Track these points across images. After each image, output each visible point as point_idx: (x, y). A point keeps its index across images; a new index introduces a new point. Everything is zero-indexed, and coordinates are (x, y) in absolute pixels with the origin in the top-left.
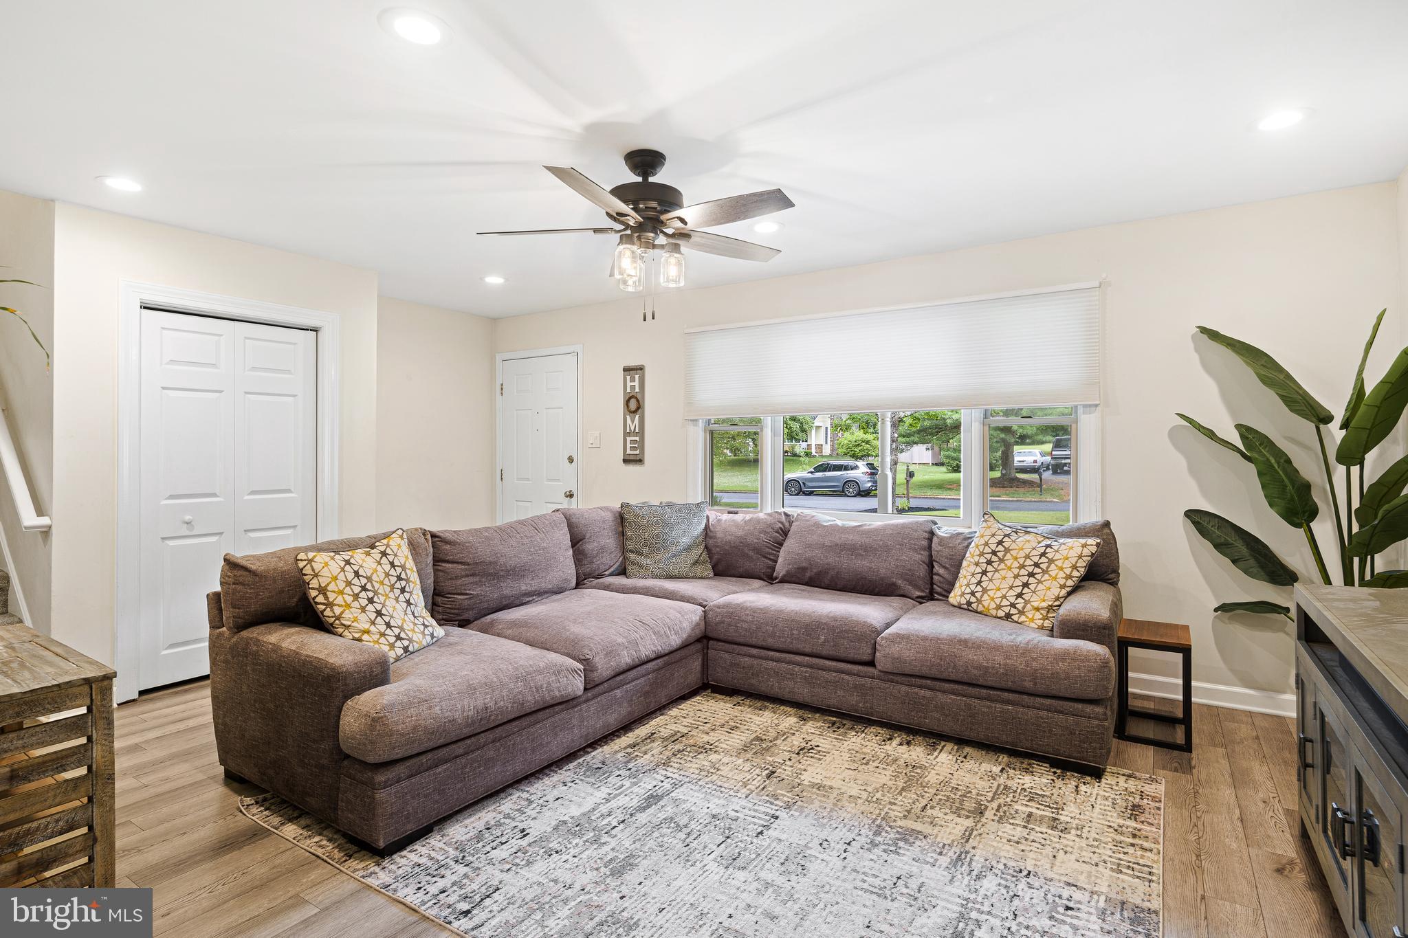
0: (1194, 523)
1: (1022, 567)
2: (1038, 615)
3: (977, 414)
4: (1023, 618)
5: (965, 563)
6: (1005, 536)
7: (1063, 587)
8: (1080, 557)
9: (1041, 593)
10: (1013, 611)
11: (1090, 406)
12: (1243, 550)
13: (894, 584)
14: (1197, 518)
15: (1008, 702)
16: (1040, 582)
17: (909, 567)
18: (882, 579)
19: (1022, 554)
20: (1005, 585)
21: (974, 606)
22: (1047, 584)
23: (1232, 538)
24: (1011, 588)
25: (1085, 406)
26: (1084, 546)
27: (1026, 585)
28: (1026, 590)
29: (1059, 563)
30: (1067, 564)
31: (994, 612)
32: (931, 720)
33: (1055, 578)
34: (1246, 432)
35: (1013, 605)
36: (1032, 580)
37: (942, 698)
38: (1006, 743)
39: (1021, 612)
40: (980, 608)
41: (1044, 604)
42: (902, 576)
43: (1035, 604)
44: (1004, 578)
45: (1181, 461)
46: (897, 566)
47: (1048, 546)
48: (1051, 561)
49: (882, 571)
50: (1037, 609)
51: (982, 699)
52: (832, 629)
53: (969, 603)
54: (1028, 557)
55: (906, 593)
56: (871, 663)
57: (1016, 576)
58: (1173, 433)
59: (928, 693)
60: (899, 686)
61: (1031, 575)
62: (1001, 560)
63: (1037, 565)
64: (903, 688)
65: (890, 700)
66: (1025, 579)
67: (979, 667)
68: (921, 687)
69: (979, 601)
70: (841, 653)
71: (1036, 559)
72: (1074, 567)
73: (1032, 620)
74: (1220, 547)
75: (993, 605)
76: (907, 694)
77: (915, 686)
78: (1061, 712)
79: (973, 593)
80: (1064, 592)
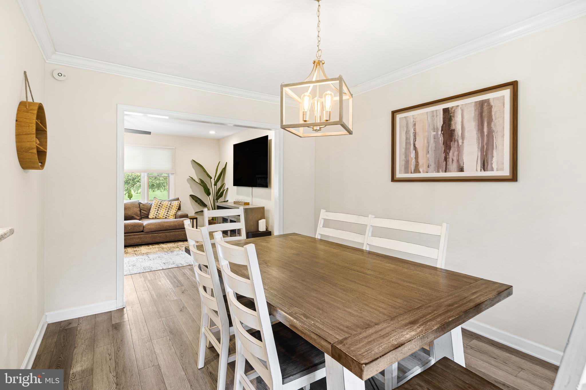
0: (192, 197)
1: (166, 208)
2: (172, 217)
3: (146, 174)
4: (169, 218)
5: (151, 209)
6: (161, 202)
7: (176, 210)
8: (178, 204)
9: (172, 212)
10: (167, 217)
11: (172, 174)
12: (199, 202)
13: (133, 217)
14: (192, 196)
15: (173, 232)
16: (171, 210)
17: (136, 212)
18: (129, 216)
19: (166, 205)
20: (163, 212)
21: (157, 217)
22: (173, 210)
23: (197, 200)
24: (165, 212)
25: (171, 174)
26: (178, 202)
27: (168, 211)
28: (168, 212)
29: (174, 206)
30: (176, 206)
31: (162, 218)
32: (157, 240)
33: (174, 209)
34: (201, 180)
35: (166, 216)
36: (169, 210)
37: (160, 234)
38: (173, 240)
39: (168, 217)
40: (159, 217)
41: (173, 214)
42: (135, 214)
43: (171, 215)
44: (163, 211)
45: (189, 185)
46: (133, 212)
47: (171, 203)
48: (172, 206)
49: (129, 214)
50: (172, 215)
51: (168, 232)
52: (132, 225)
53: (156, 217)
54: (167, 206)
55: (136, 218)
56: (143, 231)
57: (166, 210)
58: (188, 180)
59: (157, 234)
60: (150, 235)
61: (169, 209)
62: (161, 207)
63: (170, 207)
64: (151, 235)
65: (148, 238)
66: (168, 210)
67: (169, 226)
68: (155, 233)
69: (158, 216)
70: (135, 231)
71: (169, 206)
72: (177, 206)
73: (171, 218)
74: (196, 201)
75: (162, 216)
76: (152, 236)
77: (153, 234)
78: (183, 231)
79: (156, 215)
80: (176, 211)
